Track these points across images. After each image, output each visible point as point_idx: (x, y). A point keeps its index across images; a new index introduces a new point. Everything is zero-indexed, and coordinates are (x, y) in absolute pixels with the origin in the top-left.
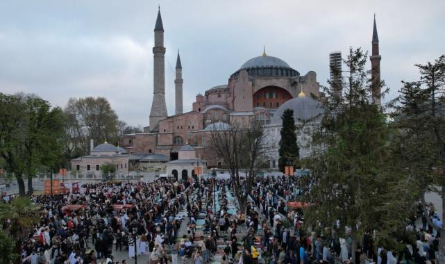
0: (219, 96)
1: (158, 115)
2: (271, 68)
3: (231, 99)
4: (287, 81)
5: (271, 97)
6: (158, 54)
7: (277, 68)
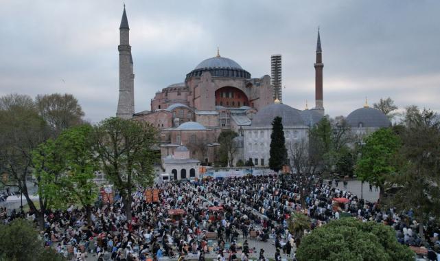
0: (179, 94)
1: (125, 112)
2: (228, 69)
3: (192, 97)
4: (242, 82)
5: (227, 96)
6: (124, 52)
7: (232, 70)
